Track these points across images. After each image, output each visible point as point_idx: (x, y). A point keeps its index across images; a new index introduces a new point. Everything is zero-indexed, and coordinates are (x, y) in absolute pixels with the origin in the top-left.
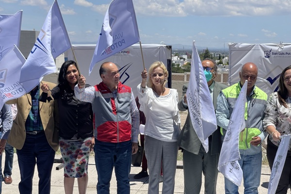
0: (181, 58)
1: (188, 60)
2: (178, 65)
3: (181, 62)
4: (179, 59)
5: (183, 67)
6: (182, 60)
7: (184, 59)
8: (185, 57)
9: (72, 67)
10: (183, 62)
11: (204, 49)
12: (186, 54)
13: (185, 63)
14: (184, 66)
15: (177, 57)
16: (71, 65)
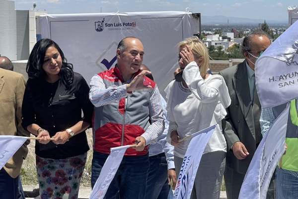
0: (224, 38)
1: (235, 41)
2: (220, 48)
3: (224, 44)
4: (221, 38)
5: (228, 51)
6: (226, 40)
7: (229, 39)
8: (231, 35)
9: (52, 50)
10: (227, 44)
11: (259, 23)
12: (232, 31)
13: (231, 45)
14: (229, 49)
15: (218, 35)
16: (50, 48)
